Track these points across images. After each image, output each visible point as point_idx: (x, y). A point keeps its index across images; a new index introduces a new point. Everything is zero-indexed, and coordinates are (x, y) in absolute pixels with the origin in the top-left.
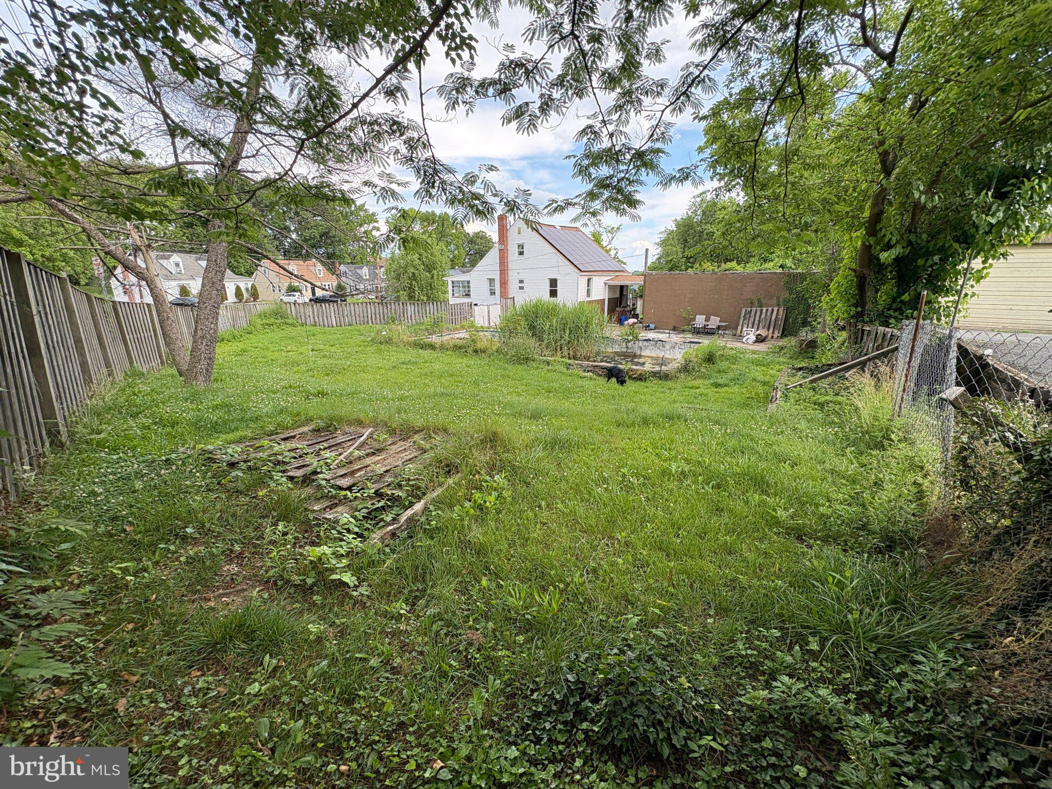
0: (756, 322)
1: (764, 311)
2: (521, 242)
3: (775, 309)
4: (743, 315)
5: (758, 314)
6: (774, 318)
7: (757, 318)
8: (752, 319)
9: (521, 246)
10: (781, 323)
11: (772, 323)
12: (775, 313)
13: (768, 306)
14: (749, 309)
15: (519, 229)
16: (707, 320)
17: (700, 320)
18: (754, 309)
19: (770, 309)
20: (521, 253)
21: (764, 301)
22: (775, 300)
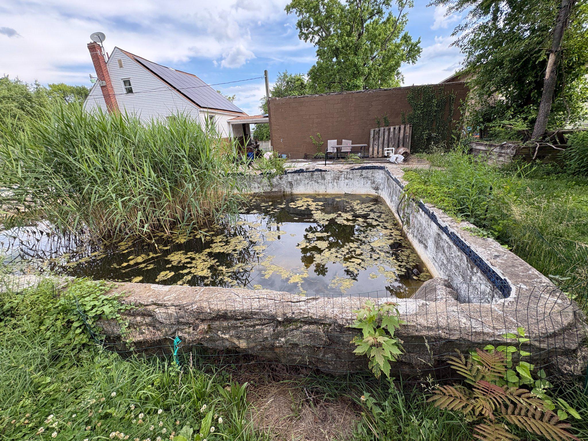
0: (386, 142)
1: (392, 130)
2: (125, 77)
3: (402, 127)
4: (372, 136)
5: (386, 133)
6: (401, 136)
7: (386, 137)
8: (381, 139)
9: (127, 82)
10: (408, 140)
11: (401, 141)
12: (402, 131)
13: (394, 124)
14: (377, 129)
15: (120, 61)
16: (339, 143)
17: (332, 145)
18: (382, 129)
19: (397, 127)
20: (130, 91)
21: (390, 120)
22: (400, 119)
